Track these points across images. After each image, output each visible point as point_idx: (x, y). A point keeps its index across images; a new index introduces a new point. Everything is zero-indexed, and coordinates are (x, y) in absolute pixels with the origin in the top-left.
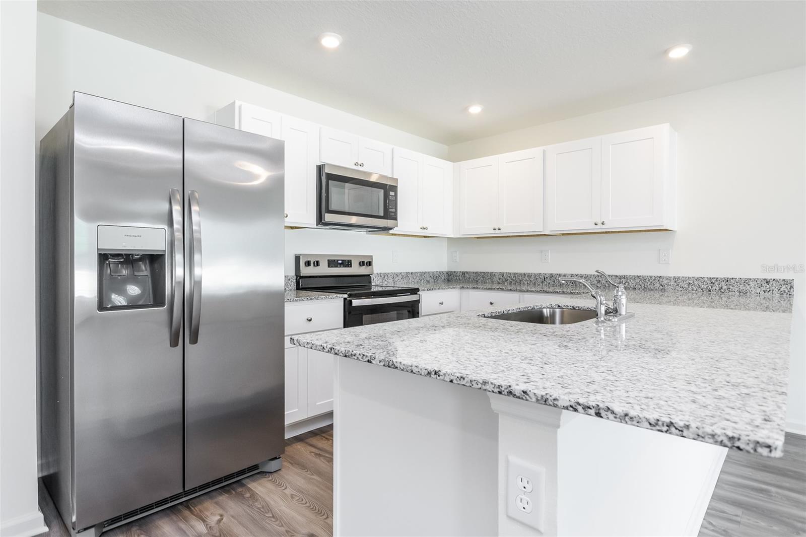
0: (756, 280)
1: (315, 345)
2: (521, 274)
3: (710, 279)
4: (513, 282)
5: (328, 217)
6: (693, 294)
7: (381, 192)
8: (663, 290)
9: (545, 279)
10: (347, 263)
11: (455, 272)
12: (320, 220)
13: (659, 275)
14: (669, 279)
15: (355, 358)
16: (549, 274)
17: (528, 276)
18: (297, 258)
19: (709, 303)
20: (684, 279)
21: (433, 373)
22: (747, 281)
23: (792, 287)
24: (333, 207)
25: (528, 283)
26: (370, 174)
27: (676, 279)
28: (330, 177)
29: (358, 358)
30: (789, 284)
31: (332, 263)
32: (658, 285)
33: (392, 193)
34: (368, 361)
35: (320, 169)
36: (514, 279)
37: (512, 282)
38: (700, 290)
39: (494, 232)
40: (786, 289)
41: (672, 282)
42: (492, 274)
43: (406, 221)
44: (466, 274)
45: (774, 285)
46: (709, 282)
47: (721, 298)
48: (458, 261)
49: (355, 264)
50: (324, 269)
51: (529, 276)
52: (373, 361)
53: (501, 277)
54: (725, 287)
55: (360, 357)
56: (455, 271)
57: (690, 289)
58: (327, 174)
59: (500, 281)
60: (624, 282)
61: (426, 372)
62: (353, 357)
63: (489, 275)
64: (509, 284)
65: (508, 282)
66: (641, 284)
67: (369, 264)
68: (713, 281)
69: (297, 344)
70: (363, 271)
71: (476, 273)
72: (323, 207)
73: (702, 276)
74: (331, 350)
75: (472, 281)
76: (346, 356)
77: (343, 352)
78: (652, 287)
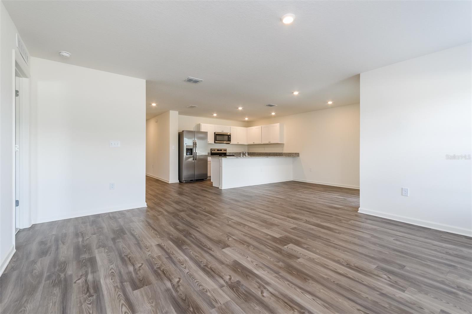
5: (216, 142)
7: (227, 136)
10: (221, 150)
12: (215, 142)
18: (211, 149)
24: (217, 140)
26: (228, 133)
28: (217, 134)
30: (298, 154)
31: (218, 150)
33: (230, 136)
35: (215, 133)
40: (297, 155)
42: (255, 153)
43: (233, 141)
49: (223, 150)
50: (216, 151)
58: (216, 134)
67: (226, 150)
70: (225, 152)
72: (215, 140)
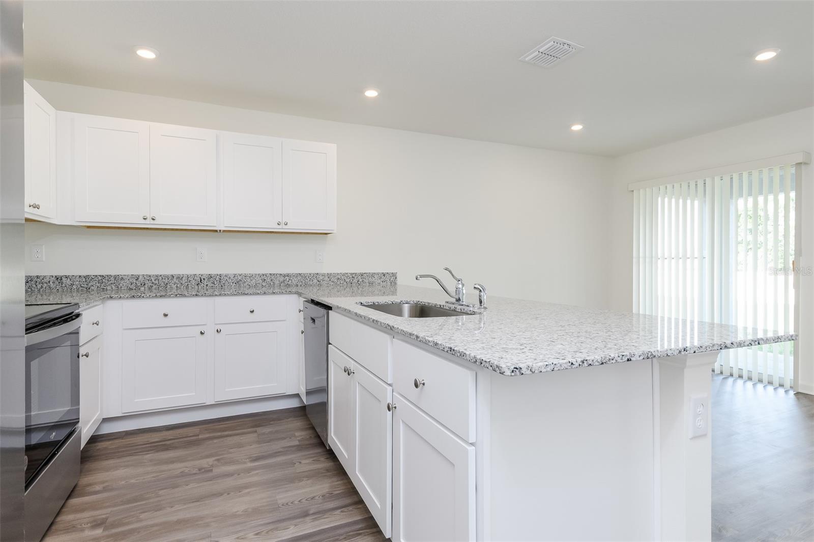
0: (378, 274)
1: (559, 365)
2: (167, 277)
3: (352, 274)
4: (154, 287)
6: (341, 286)
8: (320, 285)
9: (201, 280)
11: (38, 277)
13: (316, 272)
14: (323, 275)
15: (614, 361)
16: (207, 275)
17: (178, 278)
19: (351, 293)
20: (335, 275)
21: (683, 350)
22: (373, 275)
23: (396, 278)
25: (177, 287)
27: (329, 275)
29: (616, 361)
32: (315, 281)
34: (628, 360)
36: (157, 282)
37: (152, 287)
38: (345, 283)
39: (144, 221)
41: (326, 278)
44: (64, 279)
45: (388, 277)
46: (351, 277)
47: (359, 289)
48: (44, 260)
51: (180, 278)
52: (632, 359)
53: (135, 281)
54: (361, 280)
55: (619, 360)
56: (39, 275)
57: (339, 283)
59: (133, 287)
60: (288, 280)
61: (678, 351)
62: (612, 361)
63: (112, 279)
64: (147, 289)
65: (146, 286)
66: (302, 280)
68: (354, 275)
69: (529, 372)
71: (86, 277)
73: (347, 272)
74: (583, 363)
75: (78, 290)
76: (602, 363)
77: (599, 360)
78: (311, 283)
